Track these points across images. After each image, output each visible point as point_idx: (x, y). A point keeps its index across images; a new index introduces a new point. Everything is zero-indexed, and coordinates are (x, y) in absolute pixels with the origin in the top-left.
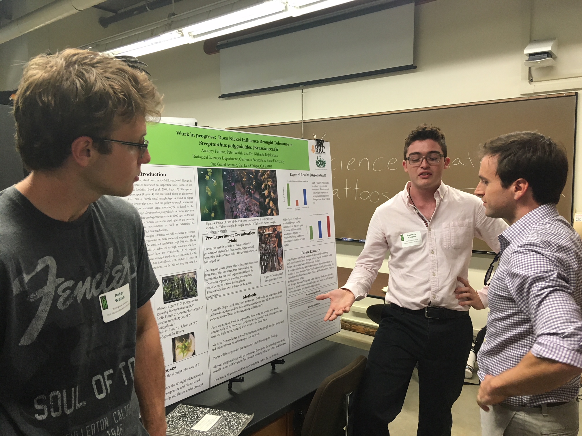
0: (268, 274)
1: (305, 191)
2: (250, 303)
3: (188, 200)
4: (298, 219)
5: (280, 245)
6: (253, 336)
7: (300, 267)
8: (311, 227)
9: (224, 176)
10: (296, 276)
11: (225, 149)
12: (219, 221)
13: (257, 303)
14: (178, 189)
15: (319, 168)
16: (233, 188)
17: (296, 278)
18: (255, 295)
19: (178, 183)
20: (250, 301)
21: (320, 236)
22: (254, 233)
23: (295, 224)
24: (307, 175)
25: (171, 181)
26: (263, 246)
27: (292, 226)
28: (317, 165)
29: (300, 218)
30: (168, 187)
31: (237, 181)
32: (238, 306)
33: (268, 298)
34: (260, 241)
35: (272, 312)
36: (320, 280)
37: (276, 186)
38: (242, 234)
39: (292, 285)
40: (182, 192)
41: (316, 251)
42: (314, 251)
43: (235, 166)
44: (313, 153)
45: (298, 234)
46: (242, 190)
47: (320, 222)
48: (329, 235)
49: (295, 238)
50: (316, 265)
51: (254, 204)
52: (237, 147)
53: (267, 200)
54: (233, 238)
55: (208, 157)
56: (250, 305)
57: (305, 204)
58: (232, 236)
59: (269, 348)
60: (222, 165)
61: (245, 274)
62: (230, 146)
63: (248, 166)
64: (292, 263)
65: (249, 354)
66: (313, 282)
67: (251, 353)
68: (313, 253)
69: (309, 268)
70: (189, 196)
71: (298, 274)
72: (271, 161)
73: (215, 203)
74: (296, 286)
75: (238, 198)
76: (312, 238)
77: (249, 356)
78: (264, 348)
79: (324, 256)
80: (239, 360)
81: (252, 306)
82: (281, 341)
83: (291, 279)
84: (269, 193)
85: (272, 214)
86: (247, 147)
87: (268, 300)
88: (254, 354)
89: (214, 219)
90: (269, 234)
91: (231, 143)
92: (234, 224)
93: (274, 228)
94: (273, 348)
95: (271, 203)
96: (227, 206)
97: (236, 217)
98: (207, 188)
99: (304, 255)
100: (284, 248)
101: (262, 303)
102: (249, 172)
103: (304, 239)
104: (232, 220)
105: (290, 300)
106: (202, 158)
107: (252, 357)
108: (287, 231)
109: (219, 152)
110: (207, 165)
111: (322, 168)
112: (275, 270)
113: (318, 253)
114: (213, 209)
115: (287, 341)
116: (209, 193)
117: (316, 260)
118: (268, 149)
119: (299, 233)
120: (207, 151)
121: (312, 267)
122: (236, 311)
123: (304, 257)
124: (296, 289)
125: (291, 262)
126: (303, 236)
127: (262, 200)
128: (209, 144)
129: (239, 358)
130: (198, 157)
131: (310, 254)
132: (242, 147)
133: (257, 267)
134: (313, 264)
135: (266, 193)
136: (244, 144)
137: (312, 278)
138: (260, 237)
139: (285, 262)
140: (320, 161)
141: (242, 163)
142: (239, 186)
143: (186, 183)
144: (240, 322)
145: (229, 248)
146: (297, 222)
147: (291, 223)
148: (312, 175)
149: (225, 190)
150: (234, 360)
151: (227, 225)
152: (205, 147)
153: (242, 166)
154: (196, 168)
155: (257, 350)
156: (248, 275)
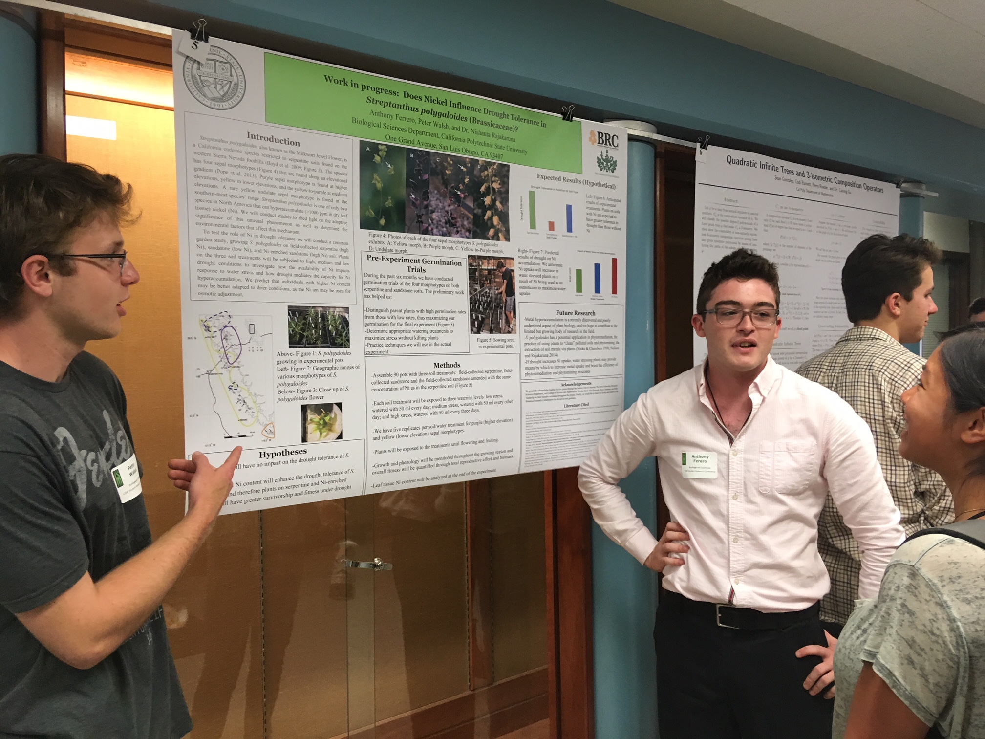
0: (485, 335)
1: (569, 208)
2: (449, 377)
3: (337, 191)
4: (551, 253)
5: (510, 291)
6: (451, 432)
7: (552, 335)
8: (579, 273)
9: (408, 160)
10: (542, 350)
11: (416, 116)
12: (394, 234)
13: (461, 379)
14: (320, 171)
15: (604, 172)
16: (426, 183)
17: (541, 353)
18: (457, 365)
19: (320, 160)
20: (448, 373)
21: (597, 290)
22: (460, 264)
23: (544, 261)
24: (577, 181)
25: (308, 155)
26: (478, 287)
27: (539, 264)
28: (599, 166)
29: (558, 253)
30: (302, 165)
31: (433, 173)
32: (423, 378)
33: (484, 375)
34: (470, 278)
35: (489, 400)
36: (592, 366)
37: (507, 192)
38: (436, 262)
39: (531, 362)
40: (327, 176)
41: (587, 314)
42: (583, 314)
43: (433, 146)
44: (593, 144)
45: (551, 280)
46: (442, 189)
47: (597, 267)
48: (614, 291)
49: (543, 285)
50: (585, 337)
51: (463, 216)
52: (440, 115)
53: (489, 213)
54: (418, 266)
55: (382, 126)
56: (448, 380)
57: (570, 230)
58: (417, 261)
59: (479, 458)
60: (408, 142)
61: (440, 328)
62: (424, 111)
63: (456, 150)
64: (535, 326)
65: (441, 459)
66: (578, 367)
67: (444, 458)
68: (581, 317)
69: (571, 340)
70: (340, 184)
71: (546, 347)
72: (501, 148)
73: (389, 203)
74: (540, 365)
75: (433, 202)
76: (579, 289)
77: (440, 462)
78: (472, 455)
79: (602, 326)
80: (421, 464)
81: (450, 383)
82: (505, 451)
83: (531, 353)
84: (494, 201)
85: (496, 237)
86: (459, 118)
87: (482, 378)
88: (450, 461)
89: (384, 228)
90: (489, 271)
91: (428, 106)
92: (422, 243)
93: (501, 262)
94: (487, 459)
95: (496, 220)
96: (410, 212)
97: (426, 232)
98: (375, 176)
99: (559, 317)
100: (518, 297)
101: (471, 381)
102: (458, 161)
103: (562, 289)
104: (418, 236)
105: (527, 387)
106: (370, 125)
107: (446, 465)
108: (526, 270)
109: (402, 119)
110: (379, 137)
111: (610, 173)
112: (499, 331)
113: (590, 317)
114: (385, 212)
115: (516, 453)
116: (379, 185)
117: (587, 329)
118: (498, 126)
119: (554, 277)
120: (380, 114)
121: (577, 340)
122: (419, 384)
123: (562, 320)
124: (540, 371)
125: (531, 323)
126: (561, 283)
127: (478, 211)
128: (386, 104)
129: (422, 461)
130: (363, 122)
131: (574, 317)
132: (447, 115)
133: (465, 320)
134: (580, 335)
135: (487, 200)
136: (453, 111)
137: (575, 359)
138: (472, 272)
139: (520, 321)
140: (607, 160)
141: (445, 143)
142: (437, 181)
143: (336, 162)
144: (426, 404)
145: (410, 281)
146: (549, 259)
147: (536, 258)
148: (587, 182)
149: (408, 184)
150: (412, 462)
151: (408, 242)
152: (378, 108)
153: (445, 148)
154: (357, 142)
155: (456, 457)
156: (446, 331)
